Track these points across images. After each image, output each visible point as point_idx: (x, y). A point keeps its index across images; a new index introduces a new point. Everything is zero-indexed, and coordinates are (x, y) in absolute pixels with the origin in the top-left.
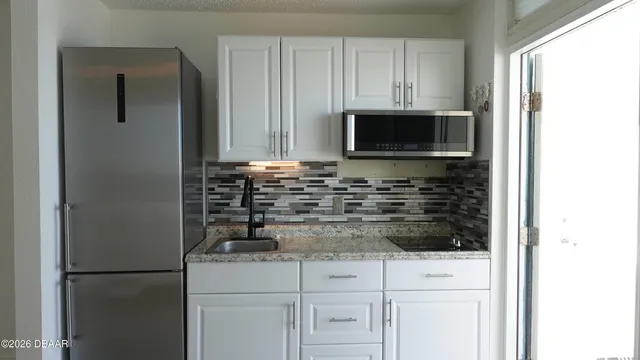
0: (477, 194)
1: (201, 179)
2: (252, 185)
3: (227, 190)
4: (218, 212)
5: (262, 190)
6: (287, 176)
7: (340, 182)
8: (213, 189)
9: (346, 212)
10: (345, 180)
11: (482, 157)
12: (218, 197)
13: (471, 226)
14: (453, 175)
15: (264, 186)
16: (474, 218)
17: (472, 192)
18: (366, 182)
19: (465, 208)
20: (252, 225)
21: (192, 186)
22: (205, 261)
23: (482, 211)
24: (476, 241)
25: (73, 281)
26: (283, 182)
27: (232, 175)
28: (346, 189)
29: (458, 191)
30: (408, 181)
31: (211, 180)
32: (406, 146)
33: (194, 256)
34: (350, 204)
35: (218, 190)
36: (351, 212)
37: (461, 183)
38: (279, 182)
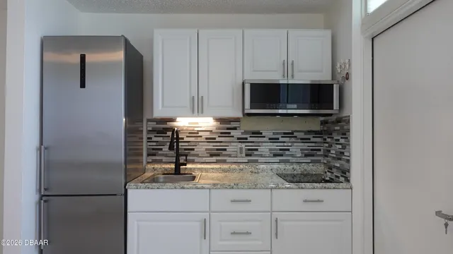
0: (342, 141)
1: (142, 131)
2: (177, 135)
3: (160, 139)
4: (154, 155)
5: (186, 139)
6: (204, 129)
7: (242, 133)
8: (151, 138)
9: (247, 155)
10: (246, 132)
11: (345, 114)
12: (155, 144)
13: (338, 165)
14: (325, 129)
15: (187, 137)
16: (340, 159)
17: (338, 140)
18: (261, 133)
19: (334, 152)
20: (178, 165)
21: (135, 136)
22: (140, 188)
23: (346, 154)
24: (342, 176)
25: (45, 201)
26: (200, 134)
27: (163, 128)
28: (246, 139)
29: (329, 140)
30: (292, 133)
31: (149, 132)
32: (289, 106)
33: (133, 184)
34: (249, 150)
35: (154, 139)
36: (250, 155)
37: (331, 134)
38: (198, 133)
